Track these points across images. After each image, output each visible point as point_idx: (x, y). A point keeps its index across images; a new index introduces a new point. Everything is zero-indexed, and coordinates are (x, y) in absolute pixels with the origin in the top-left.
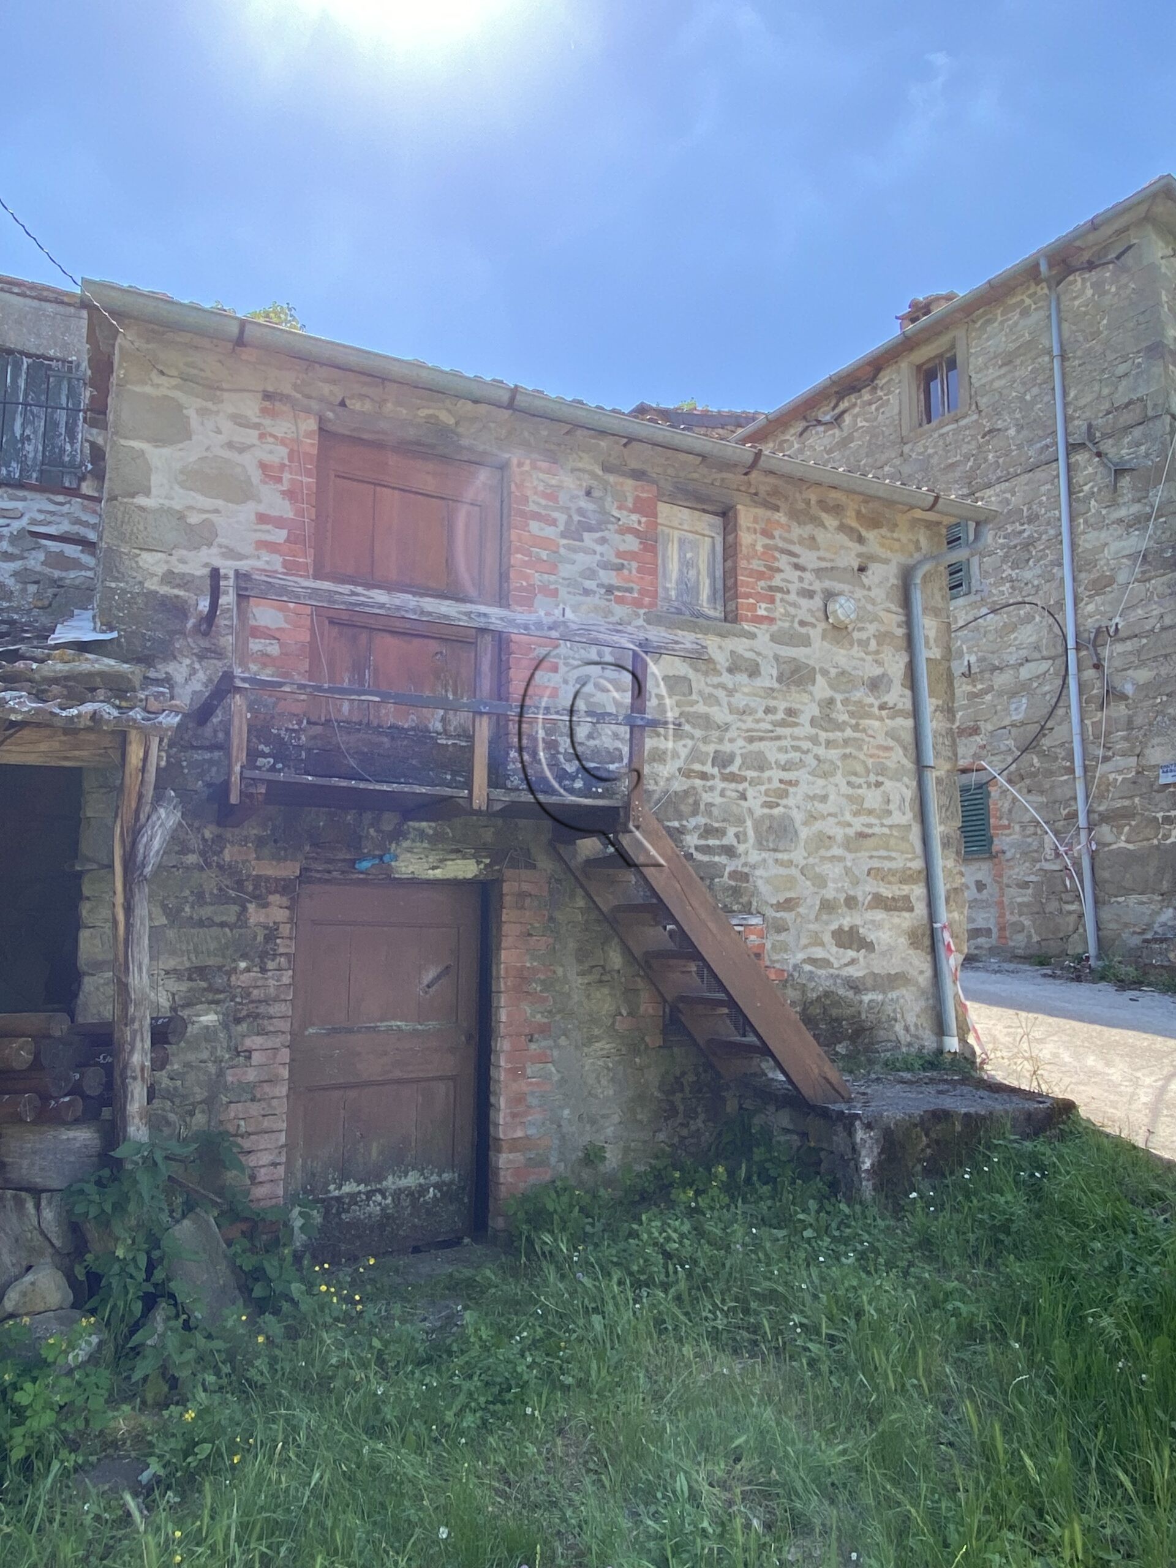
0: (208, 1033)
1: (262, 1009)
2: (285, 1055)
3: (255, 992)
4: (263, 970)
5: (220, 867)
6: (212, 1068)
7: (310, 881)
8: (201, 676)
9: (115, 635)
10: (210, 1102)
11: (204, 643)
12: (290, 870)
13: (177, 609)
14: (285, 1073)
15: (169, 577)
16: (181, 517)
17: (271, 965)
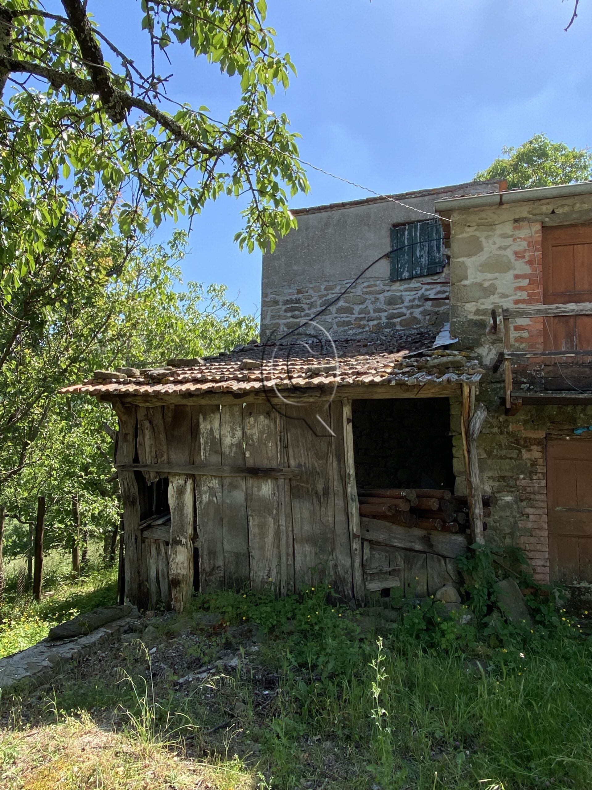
0: (508, 505)
1: (532, 496)
2: (545, 518)
3: (528, 489)
4: (531, 479)
5: (508, 433)
6: (512, 520)
7: (551, 439)
8: (494, 351)
9: (457, 340)
10: (512, 534)
11: (494, 337)
12: (541, 434)
13: (481, 325)
14: (546, 526)
15: (477, 312)
16: (481, 285)
17: (535, 477)
